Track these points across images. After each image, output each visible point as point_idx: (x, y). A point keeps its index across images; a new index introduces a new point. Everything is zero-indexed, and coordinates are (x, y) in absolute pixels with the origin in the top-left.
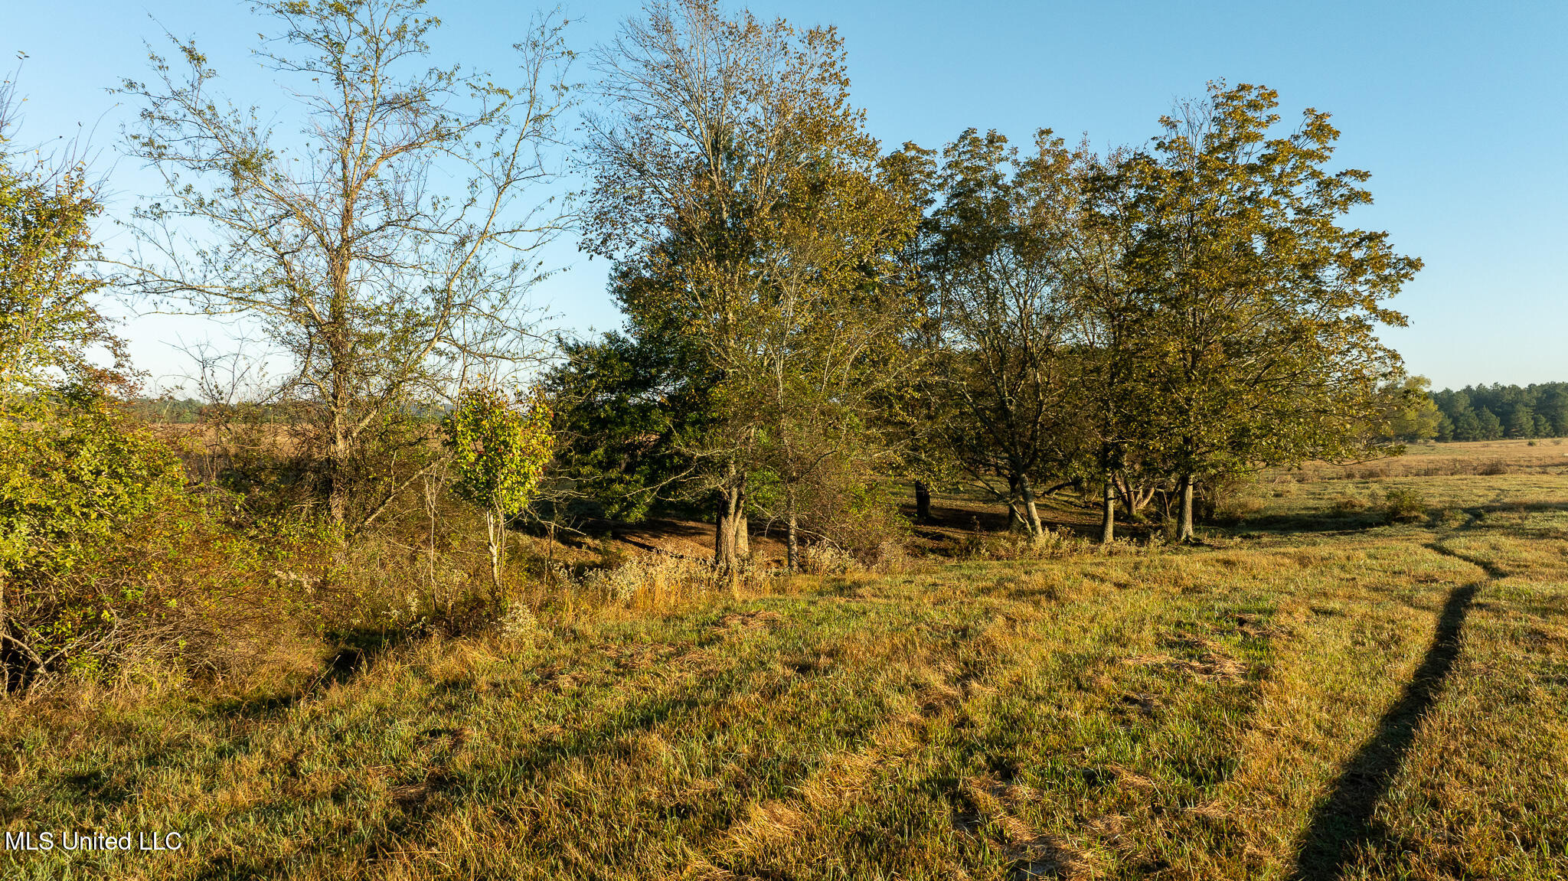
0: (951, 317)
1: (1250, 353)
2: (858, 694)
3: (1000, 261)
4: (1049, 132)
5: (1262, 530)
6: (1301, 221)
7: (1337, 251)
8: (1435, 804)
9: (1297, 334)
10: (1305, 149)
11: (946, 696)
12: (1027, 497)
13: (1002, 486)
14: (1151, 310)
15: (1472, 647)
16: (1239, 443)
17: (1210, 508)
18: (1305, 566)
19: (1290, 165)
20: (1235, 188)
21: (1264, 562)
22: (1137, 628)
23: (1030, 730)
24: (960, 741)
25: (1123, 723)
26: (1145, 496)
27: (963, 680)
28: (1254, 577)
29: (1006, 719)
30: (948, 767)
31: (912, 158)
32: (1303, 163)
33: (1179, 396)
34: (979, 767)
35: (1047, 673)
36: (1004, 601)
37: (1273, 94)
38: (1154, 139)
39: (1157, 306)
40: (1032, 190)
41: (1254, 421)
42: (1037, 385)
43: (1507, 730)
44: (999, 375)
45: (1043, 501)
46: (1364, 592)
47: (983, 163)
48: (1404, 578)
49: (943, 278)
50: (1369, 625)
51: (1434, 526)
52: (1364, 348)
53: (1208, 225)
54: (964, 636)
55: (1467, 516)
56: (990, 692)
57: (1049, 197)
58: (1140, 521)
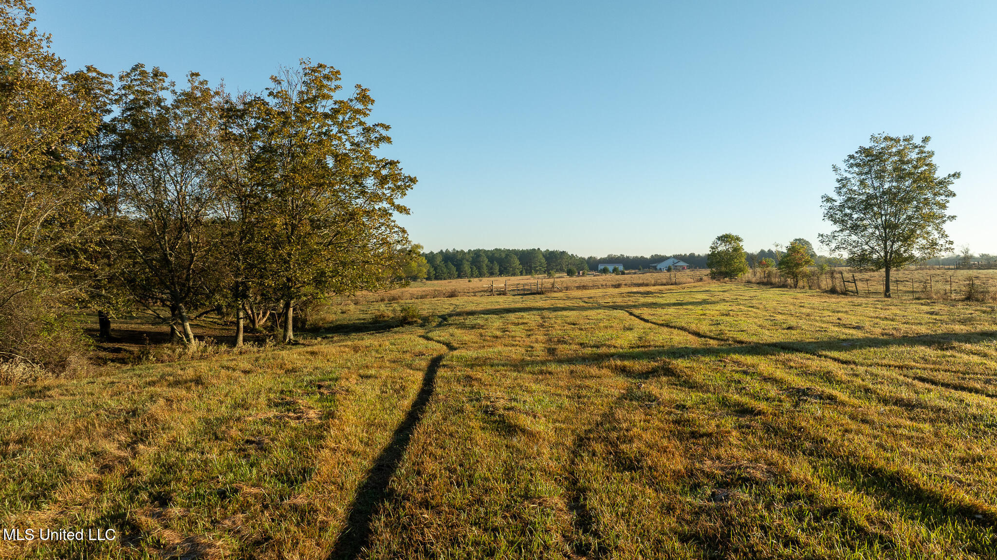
0: (126, 195)
1: (325, 227)
2: (44, 467)
3: (163, 157)
4: (197, 75)
5: (334, 333)
6: (354, 150)
7: (374, 169)
8: (419, 473)
9: (352, 216)
10: (356, 108)
11: (120, 457)
12: (183, 319)
13: (166, 313)
14: (266, 197)
15: (440, 388)
16: (320, 281)
17: (304, 322)
18: (357, 352)
19: (348, 116)
20: (317, 126)
21: (334, 351)
22: (255, 397)
23: (181, 471)
24: (129, 486)
25: (245, 457)
26: (264, 316)
27: (131, 446)
28: (328, 360)
29: (164, 466)
30: (119, 506)
31: (93, 78)
32: (355, 116)
33: (283, 252)
34: (144, 502)
35: (194, 433)
36: (165, 389)
37: (338, 72)
38: (267, 89)
39: (270, 195)
40: (186, 112)
41: (328, 268)
42: (190, 243)
43: (453, 428)
44: (162, 236)
45: (195, 322)
46: (388, 364)
47: (149, 89)
48: (408, 355)
49: (119, 167)
50: (389, 382)
51: (424, 326)
52: (388, 226)
53: (300, 147)
54: (134, 415)
55: (440, 319)
56: (153, 450)
57: (197, 118)
58: (261, 332)
